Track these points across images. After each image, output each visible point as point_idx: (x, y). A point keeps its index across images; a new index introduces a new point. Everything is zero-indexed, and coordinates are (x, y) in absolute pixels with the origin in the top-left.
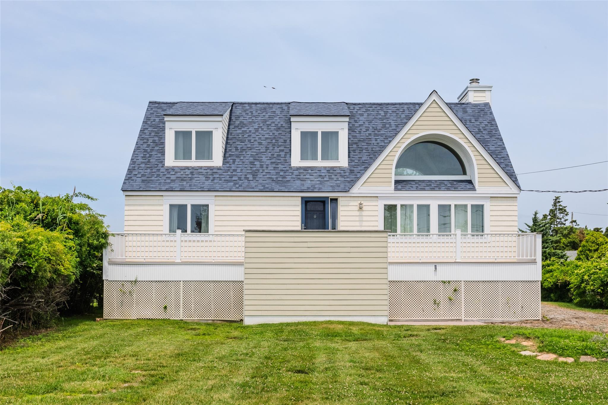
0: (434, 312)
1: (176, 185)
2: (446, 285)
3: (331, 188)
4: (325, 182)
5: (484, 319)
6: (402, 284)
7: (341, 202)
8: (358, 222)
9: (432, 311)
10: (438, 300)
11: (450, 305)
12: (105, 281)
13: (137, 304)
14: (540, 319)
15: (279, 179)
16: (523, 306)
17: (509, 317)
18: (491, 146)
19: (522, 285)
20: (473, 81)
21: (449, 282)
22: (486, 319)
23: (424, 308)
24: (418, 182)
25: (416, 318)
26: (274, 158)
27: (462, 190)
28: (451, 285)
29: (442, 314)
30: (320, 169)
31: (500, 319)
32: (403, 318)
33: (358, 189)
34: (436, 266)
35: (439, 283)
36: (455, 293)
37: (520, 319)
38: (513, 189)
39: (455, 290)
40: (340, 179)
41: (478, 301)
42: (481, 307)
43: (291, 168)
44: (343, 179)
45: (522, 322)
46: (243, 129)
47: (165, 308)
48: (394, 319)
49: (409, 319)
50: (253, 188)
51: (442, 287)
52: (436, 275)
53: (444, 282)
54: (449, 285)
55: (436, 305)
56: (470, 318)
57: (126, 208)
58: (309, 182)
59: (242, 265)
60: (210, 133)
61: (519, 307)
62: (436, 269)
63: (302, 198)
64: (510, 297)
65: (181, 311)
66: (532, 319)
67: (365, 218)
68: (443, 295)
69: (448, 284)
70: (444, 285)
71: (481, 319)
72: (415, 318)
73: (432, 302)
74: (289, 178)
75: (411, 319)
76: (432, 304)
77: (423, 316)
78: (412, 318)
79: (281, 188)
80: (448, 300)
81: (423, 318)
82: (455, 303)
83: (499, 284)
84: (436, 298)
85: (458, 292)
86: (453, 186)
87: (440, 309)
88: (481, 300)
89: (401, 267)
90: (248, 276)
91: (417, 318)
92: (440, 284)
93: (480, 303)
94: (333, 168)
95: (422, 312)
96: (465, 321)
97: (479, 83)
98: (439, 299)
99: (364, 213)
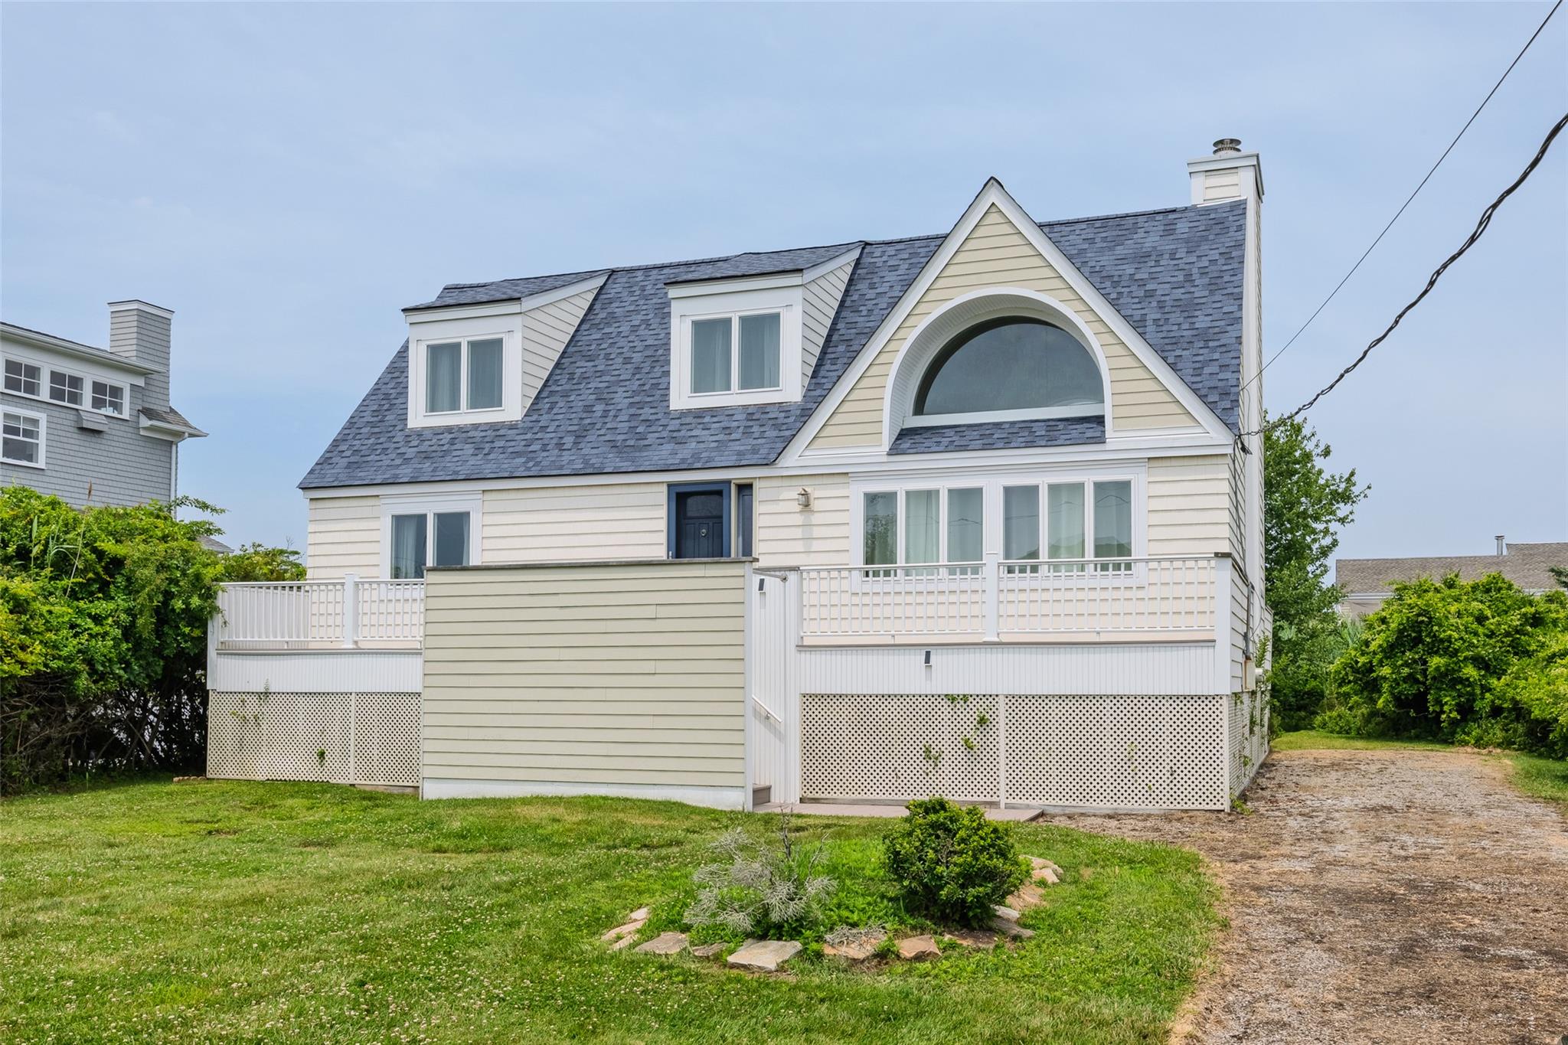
0: (924, 782)
1: (405, 472)
2: (958, 706)
3: (735, 458)
4: (730, 444)
5: (1060, 803)
6: (844, 703)
7: (760, 492)
8: (801, 542)
9: (921, 778)
10: (937, 749)
11: (969, 762)
12: (211, 693)
13: (270, 746)
14: (1227, 808)
15: (629, 443)
16: (1175, 768)
17: (1133, 801)
18: (1201, 318)
19: (1171, 708)
20: (1220, 145)
21: (965, 698)
22: (1067, 803)
23: (899, 768)
24: (964, 429)
25: (878, 797)
26: (643, 394)
27: (1068, 442)
28: (971, 706)
29: (947, 785)
30: (730, 412)
31: (1108, 804)
32: (844, 796)
33: (794, 458)
34: (928, 654)
35: (939, 700)
36: (981, 729)
37: (1164, 806)
38: (1212, 434)
39: (982, 721)
40: (767, 434)
41: (1044, 751)
42: (1054, 769)
43: (667, 414)
44: (775, 433)
45: (1167, 817)
46: (606, 330)
47: (322, 755)
48: (823, 796)
49: (859, 796)
50: (561, 467)
51: (946, 712)
52: (929, 677)
53: (952, 699)
54: (965, 706)
55: (931, 762)
56: (1024, 801)
57: (311, 528)
58: (693, 445)
59: (417, 654)
60: (497, 344)
61: (1164, 771)
62: (927, 660)
63: (670, 486)
64: (1136, 743)
65: (352, 765)
66: (1200, 807)
67: (817, 532)
68: (947, 734)
69: (962, 702)
70: (952, 706)
71: (1054, 803)
72: (875, 796)
73: (921, 752)
74: (651, 438)
75: (865, 797)
76: (921, 759)
77: (896, 791)
78: (869, 796)
79: (621, 464)
80: (962, 749)
81: (896, 797)
82: (982, 756)
83: (1104, 705)
84: (930, 742)
85: (991, 726)
86: (1052, 433)
87: (940, 772)
88: (1054, 748)
89: (839, 657)
90: (430, 681)
91: (881, 797)
92: (942, 703)
93: (1050, 758)
94: (763, 408)
95: (893, 781)
96: (1008, 807)
97: (1239, 150)
98: (940, 745)
99: (816, 519)
